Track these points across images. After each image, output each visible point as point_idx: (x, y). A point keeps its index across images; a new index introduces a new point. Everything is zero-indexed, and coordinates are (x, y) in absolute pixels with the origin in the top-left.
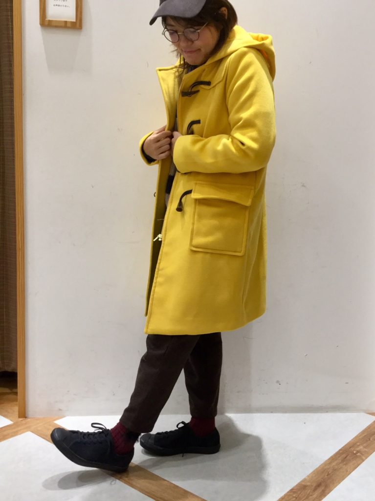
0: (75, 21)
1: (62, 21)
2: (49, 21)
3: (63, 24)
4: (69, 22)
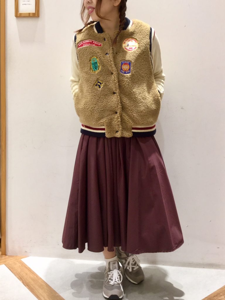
1: (27, 13)
2: (20, 14)
3: (28, 15)
4: (31, 13)
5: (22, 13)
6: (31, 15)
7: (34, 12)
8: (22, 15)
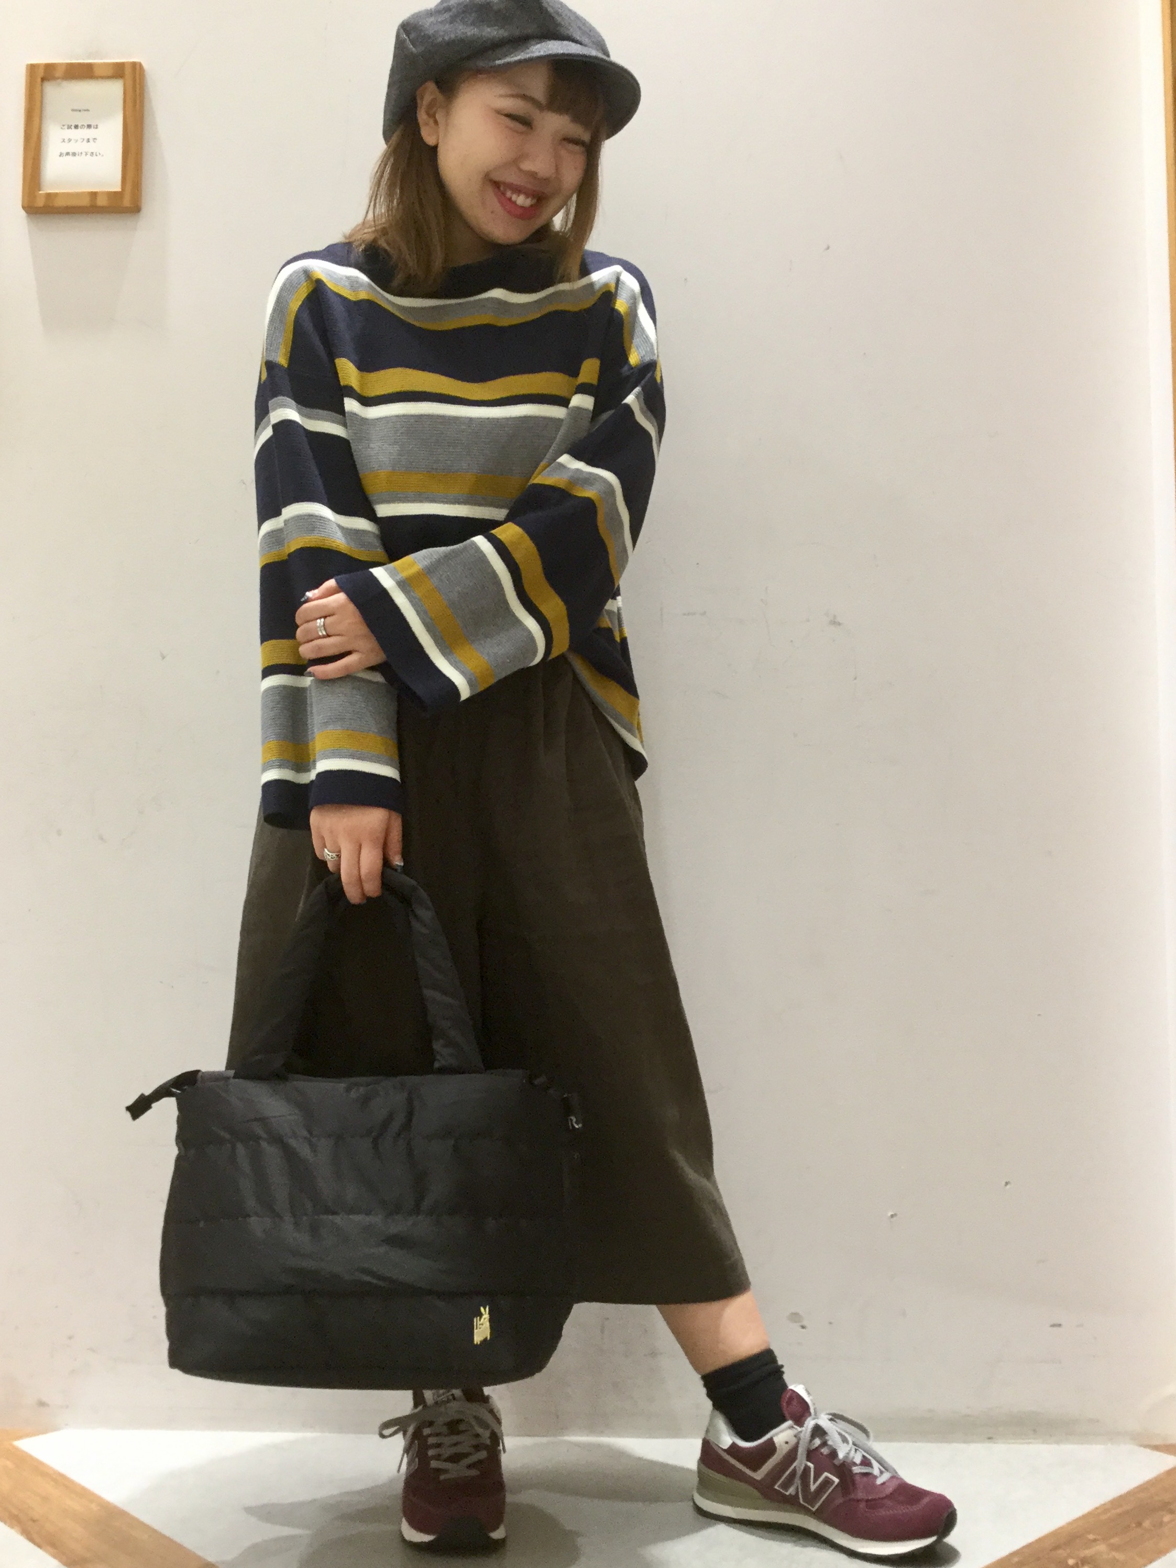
0: (120, 190)
1: (83, 193)
2: (49, 195)
3: (85, 202)
4: (103, 193)
5: (56, 194)
6: (102, 202)
7: (119, 189)
8: (59, 203)
